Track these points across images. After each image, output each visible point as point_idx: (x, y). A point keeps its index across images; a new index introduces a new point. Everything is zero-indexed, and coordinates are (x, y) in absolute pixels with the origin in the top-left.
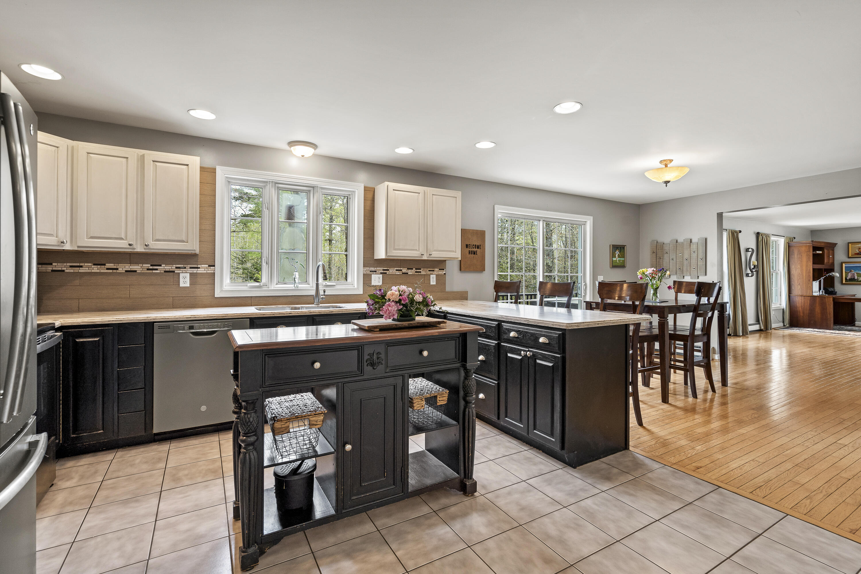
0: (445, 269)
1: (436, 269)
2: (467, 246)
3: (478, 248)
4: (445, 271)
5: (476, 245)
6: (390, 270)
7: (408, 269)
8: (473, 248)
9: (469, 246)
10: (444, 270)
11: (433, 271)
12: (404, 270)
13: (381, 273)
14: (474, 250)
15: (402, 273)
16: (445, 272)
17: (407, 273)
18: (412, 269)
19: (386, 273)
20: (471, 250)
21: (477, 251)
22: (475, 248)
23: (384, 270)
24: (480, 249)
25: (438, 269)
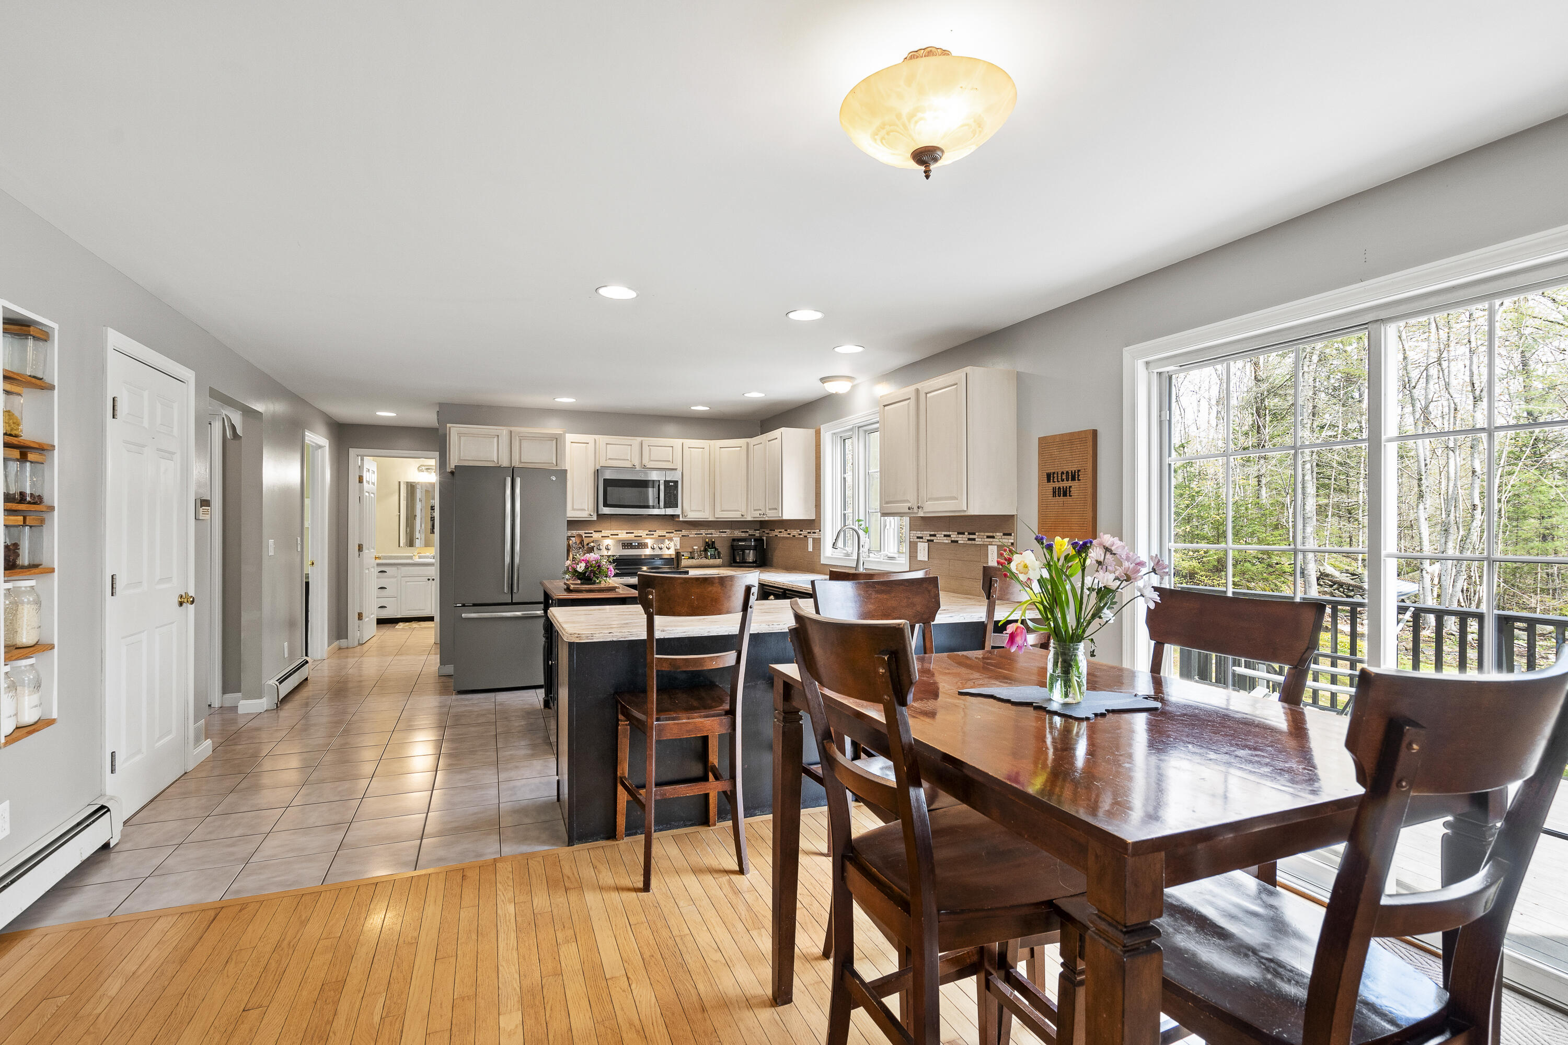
0: (1013, 534)
1: (998, 534)
2: (1049, 477)
3: (1073, 479)
4: (1012, 537)
5: (1067, 472)
6: (937, 535)
7: (959, 533)
8: (1063, 480)
9: (1054, 477)
10: (1010, 535)
11: (993, 537)
12: (954, 536)
13: (928, 540)
14: (1066, 484)
15: (950, 542)
16: (1012, 541)
17: (957, 542)
18: (963, 534)
19: (932, 541)
20: (1057, 485)
21: (1070, 487)
22: (1068, 480)
23: (931, 535)
24: (1079, 480)
25: (1002, 534)
